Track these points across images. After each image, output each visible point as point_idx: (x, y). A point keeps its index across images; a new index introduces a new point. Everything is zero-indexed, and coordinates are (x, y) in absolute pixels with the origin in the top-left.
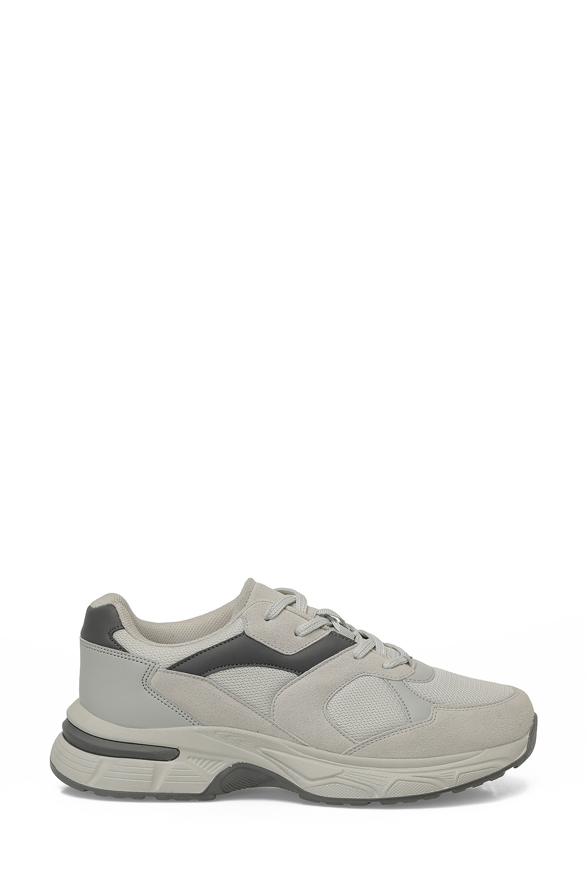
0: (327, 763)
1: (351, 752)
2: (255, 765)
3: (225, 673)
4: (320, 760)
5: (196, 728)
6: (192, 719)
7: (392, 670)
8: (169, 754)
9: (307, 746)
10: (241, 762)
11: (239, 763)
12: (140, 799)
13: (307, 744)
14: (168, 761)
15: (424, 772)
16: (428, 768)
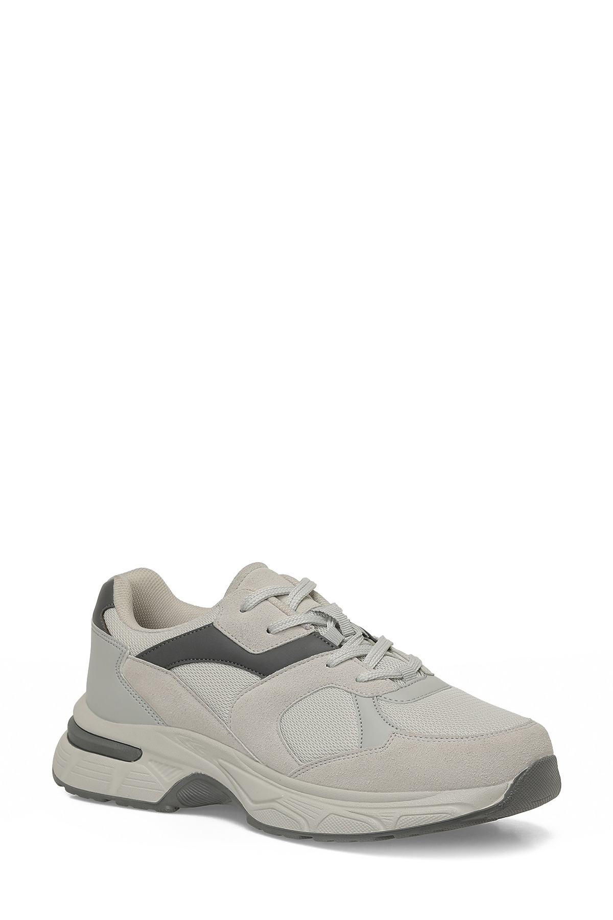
0: (272, 784)
1: (296, 775)
2: (212, 778)
3: (189, 668)
4: (266, 779)
5: (159, 727)
6: (157, 718)
7: (365, 683)
8: (130, 754)
9: (258, 762)
10: (199, 772)
11: (198, 774)
12: (100, 801)
13: (258, 760)
14: (130, 762)
15: (363, 808)
16: (368, 805)
